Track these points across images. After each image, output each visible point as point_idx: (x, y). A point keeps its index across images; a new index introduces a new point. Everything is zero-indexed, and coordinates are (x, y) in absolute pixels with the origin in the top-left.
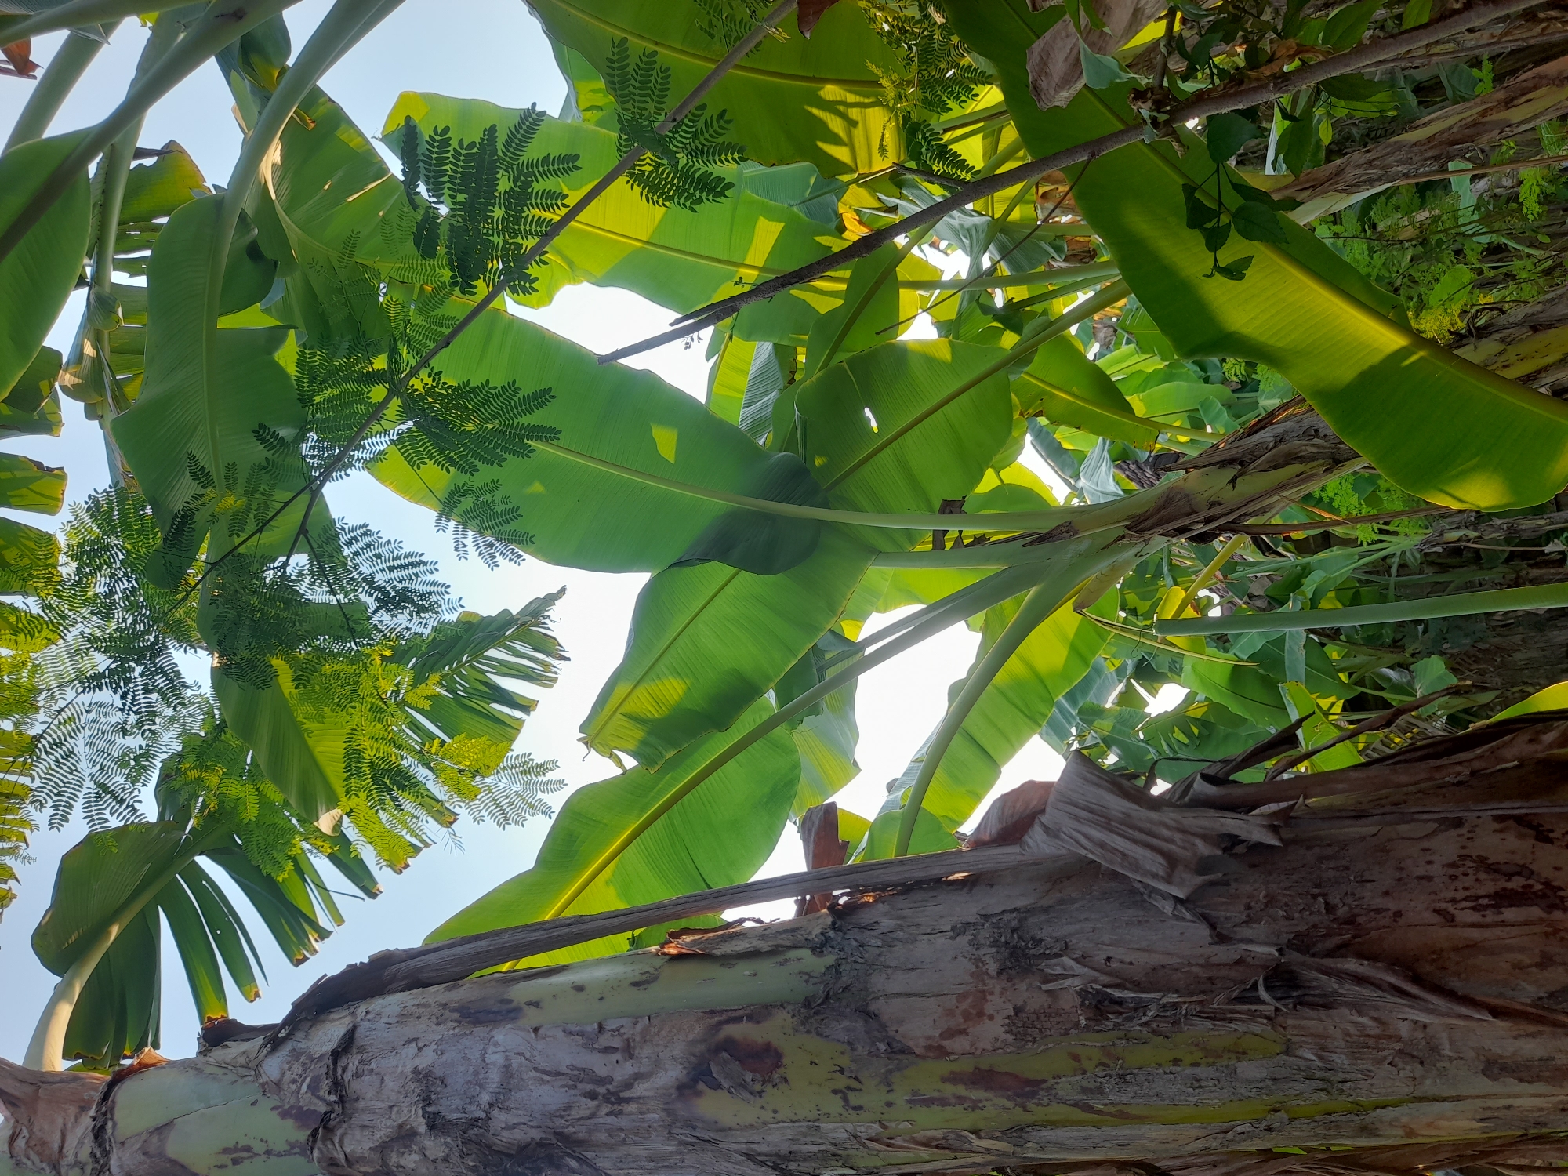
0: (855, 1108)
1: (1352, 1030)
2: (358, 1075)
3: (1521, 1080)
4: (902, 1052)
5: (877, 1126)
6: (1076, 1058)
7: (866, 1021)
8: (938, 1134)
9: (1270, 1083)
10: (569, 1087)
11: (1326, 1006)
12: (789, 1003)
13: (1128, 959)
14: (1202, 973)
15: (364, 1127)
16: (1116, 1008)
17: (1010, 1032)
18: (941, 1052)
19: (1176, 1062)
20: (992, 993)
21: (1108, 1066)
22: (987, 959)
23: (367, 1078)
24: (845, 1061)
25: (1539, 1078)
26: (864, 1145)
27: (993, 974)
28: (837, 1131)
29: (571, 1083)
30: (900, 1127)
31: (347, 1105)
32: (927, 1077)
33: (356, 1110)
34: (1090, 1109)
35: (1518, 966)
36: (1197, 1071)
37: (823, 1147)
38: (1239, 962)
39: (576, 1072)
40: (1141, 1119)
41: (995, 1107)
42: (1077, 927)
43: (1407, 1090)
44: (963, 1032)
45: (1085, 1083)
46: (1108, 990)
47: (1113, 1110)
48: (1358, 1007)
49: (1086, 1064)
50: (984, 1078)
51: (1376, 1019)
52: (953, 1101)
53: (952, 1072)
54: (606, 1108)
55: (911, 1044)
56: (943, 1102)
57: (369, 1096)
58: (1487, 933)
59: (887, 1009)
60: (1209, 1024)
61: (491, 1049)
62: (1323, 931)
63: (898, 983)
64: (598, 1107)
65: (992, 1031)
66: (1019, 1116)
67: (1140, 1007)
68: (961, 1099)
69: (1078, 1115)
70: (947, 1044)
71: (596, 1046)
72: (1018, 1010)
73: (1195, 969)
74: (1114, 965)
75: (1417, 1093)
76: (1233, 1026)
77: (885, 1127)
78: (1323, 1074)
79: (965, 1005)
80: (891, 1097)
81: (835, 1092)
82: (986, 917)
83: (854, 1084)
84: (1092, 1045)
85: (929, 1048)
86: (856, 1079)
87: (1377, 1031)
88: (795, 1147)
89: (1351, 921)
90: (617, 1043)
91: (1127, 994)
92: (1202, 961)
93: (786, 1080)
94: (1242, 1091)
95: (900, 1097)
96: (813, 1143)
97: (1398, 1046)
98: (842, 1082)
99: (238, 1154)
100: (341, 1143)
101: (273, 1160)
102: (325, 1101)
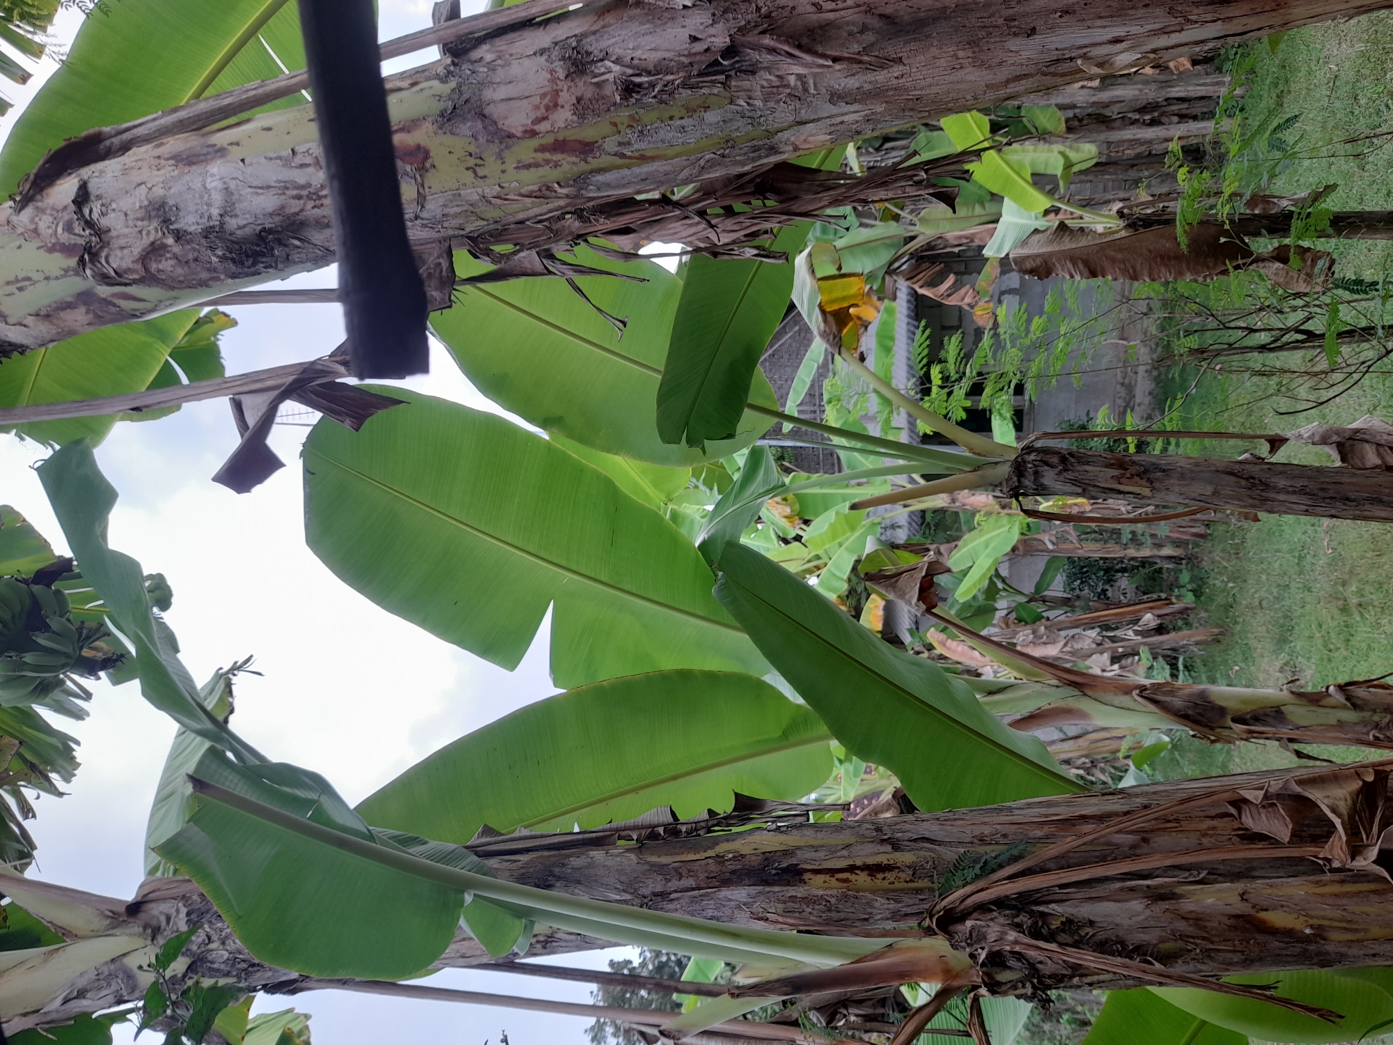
0: (481, 178)
1: (765, 84)
2: (103, 214)
3: (847, 103)
4: (509, 137)
5: (497, 187)
6: (615, 125)
7: (483, 121)
8: (535, 188)
9: (721, 123)
10: (281, 194)
11: (753, 73)
12: (428, 116)
13: (643, 57)
14: (686, 60)
15: (122, 248)
16: (637, 89)
17: (574, 114)
18: (533, 134)
19: (671, 118)
20: (562, 91)
21: (632, 126)
22: (558, 69)
23: (113, 215)
24: (472, 149)
25: (856, 101)
26: (490, 203)
27: (562, 76)
28: (471, 194)
29: (280, 192)
30: (512, 185)
31: (103, 236)
32: (525, 151)
33: (112, 237)
34: (623, 156)
35: (851, 34)
36: (683, 122)
37: (464, 208)
38: (707, 50)
39: (282, 184)
40: (653, 159)
41: (569, 164)
42: (614, 40)
43: (792, 118)
44: (545, 118)
45: (620, 139)
46: (633, 78)
47: (636, 154)
48: (768, 69)
49: (621, 128)
50: (559, 146)
51: (777, 76)
52: (543, 163)
53: (541, 145)
54: (310, 204)
55: (513, 131)
56: (537, 165)
57: (118, 227)
58: (837, 15)
59: (495, 111)
60: (689, 92)
61: (209, 180)
62: (753, 24)
63: (502, 92)
64: (305, 204)
65: (563, 116)
66: (583, 167)
67: (652, 85)
68: (547, 162)
69: (619, 161)
70: (536, 128)
71: (293, 165)
72: (579, 100)
73: (683, 59)
74: (636, 62)
75: (798, 119)
76: (703, 91)
77: (502, 188)
78: (751, 114)
79: (546, 101)
80: (503, 167)
81: (468, 169)
82: (556, 44)
83: (480, 162)
84: (623, 115)
85: (526, 132)
86: (481, 158)
87: (778, 83)
88: (446, 211)
89: (768, 16)
90: (308, 160)
91: (644, 79)
92: (686, 53)
93: (434, 166)
94: (707, 131)
95: (510, 165)
96: (457, 206)
97: (788, 91)
98: (471, 162)
99: (21, 283)
100: (107, 262)
101: (53, 283)
102: (82, 236)
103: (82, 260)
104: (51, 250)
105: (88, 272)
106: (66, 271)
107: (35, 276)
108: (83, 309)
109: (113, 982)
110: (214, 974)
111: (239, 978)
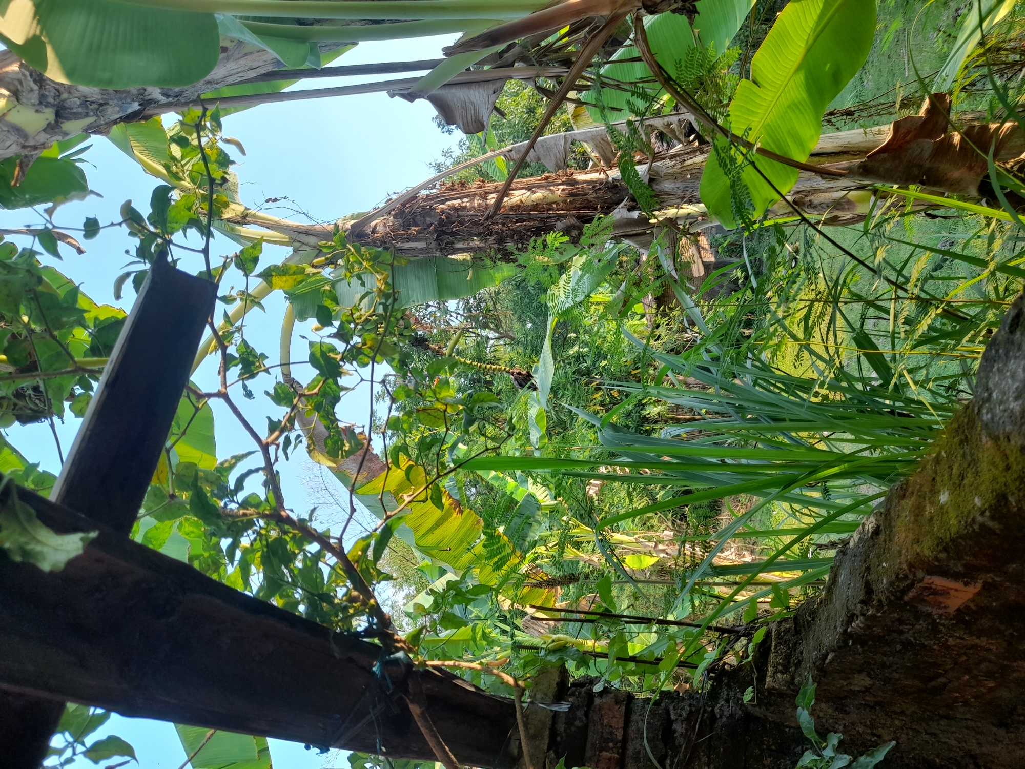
109: (9, 135)
110: (77, 116)
111: (97, 116)
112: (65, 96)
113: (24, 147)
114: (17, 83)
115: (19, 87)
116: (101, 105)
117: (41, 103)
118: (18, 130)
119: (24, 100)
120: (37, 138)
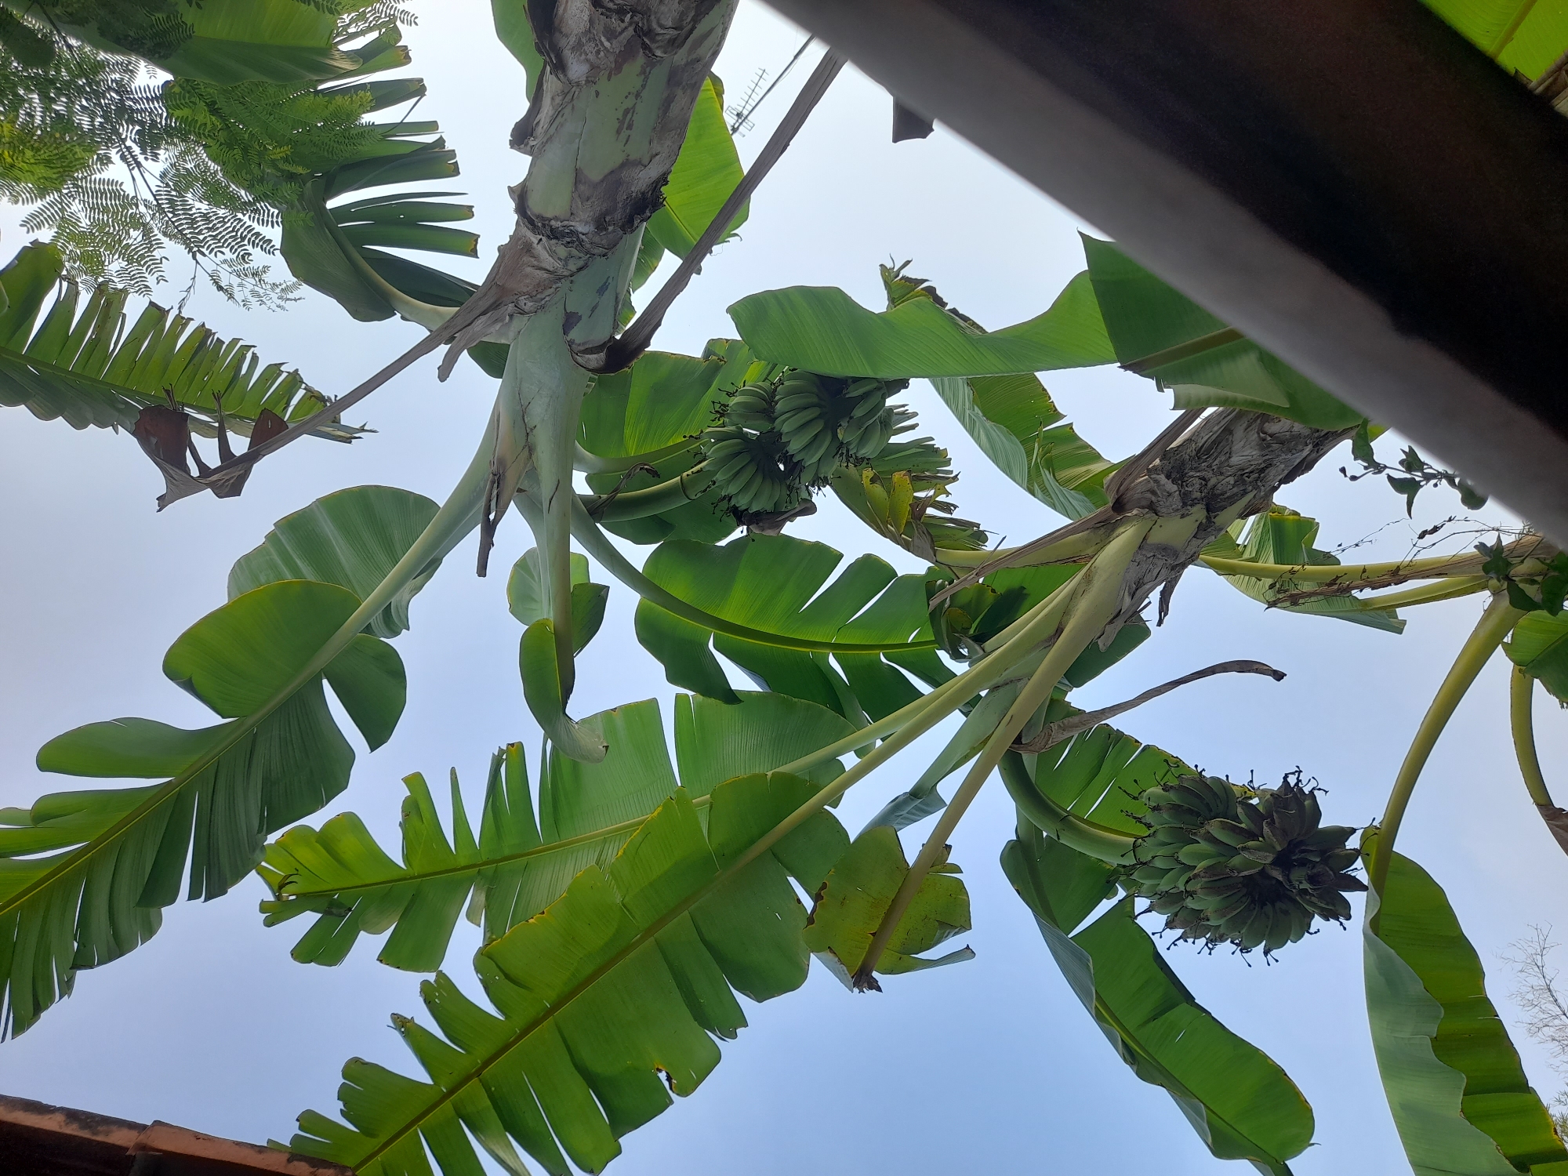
99: (625, 122)
100: (662, 26)
101: (644, 94)
102: (626, 28)
103: (645, 47)
104: (618, 68)
105: (658, 53)
106: (643, 72)
107: (629, 103)
108: (679, 92)
109: (1155, 561)
110: (1232, 500)
111: (1257, 488)
112: (1213, 481)
113: (1173, 569)
114: (1149, 495)
115: (1154, 499)
116: (1262, 470)
117: (1185, 504)
118: (1165, 549)
119: (1164, 510)
120: (1188, 550)
